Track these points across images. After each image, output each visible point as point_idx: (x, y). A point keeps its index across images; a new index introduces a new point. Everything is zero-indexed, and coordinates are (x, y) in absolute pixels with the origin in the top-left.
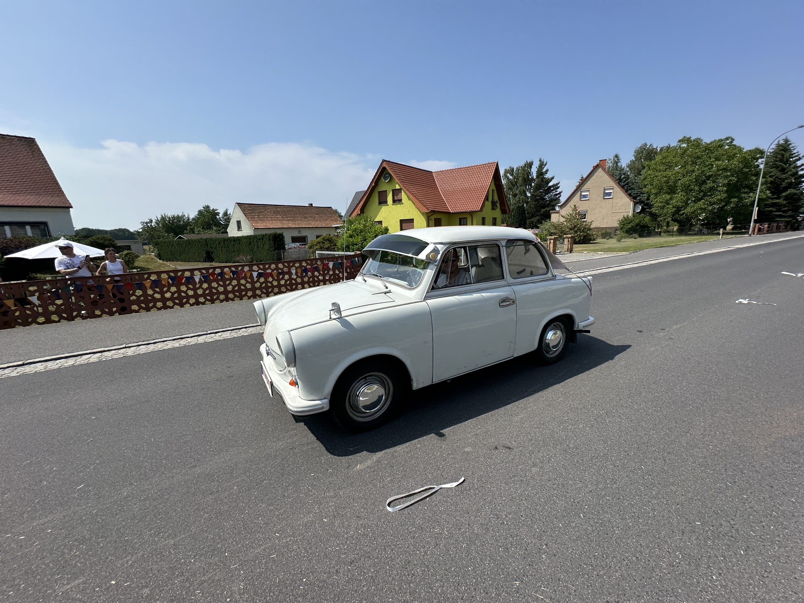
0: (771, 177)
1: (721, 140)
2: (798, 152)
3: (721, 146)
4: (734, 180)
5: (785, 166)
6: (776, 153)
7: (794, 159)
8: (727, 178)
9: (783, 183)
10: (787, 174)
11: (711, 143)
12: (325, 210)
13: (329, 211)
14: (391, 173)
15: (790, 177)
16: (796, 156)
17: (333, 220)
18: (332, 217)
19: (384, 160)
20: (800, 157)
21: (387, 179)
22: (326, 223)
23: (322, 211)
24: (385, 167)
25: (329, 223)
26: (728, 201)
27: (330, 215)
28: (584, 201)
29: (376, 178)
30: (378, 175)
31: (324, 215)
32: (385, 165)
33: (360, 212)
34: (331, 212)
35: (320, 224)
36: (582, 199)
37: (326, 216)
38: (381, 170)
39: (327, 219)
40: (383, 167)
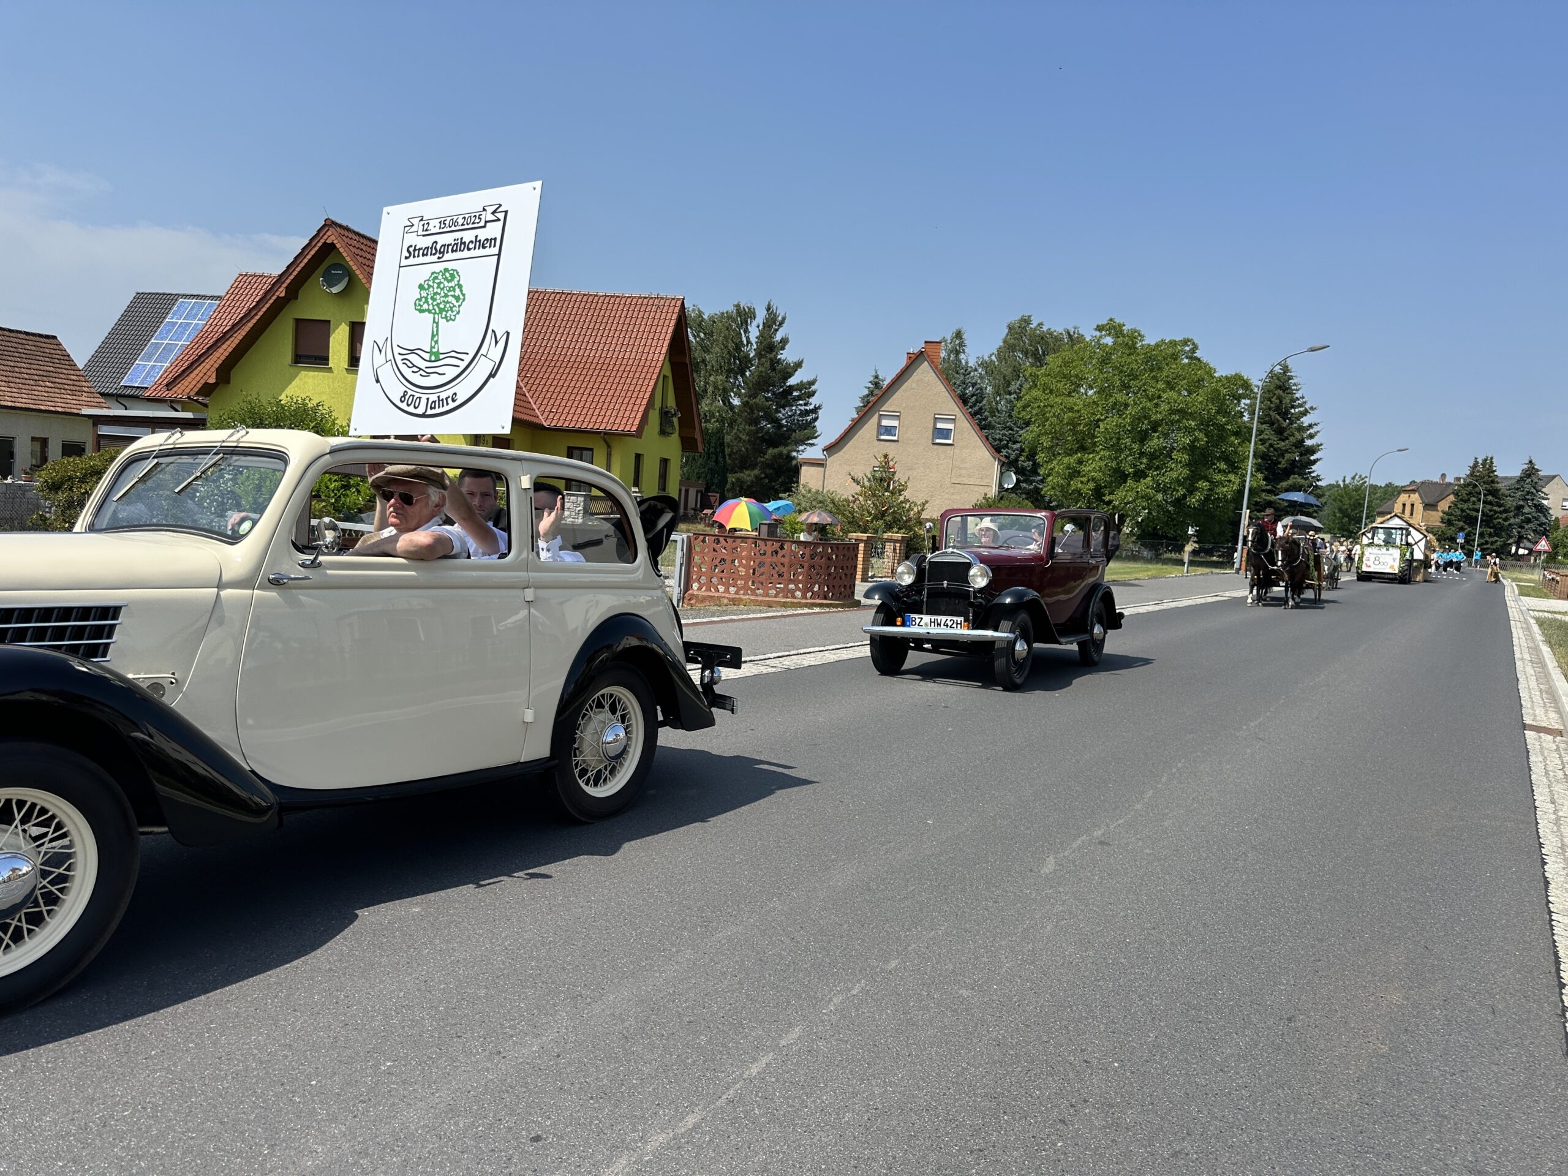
1: (1173, 343)
2: (1303, 398)
3: (1175, 357)
4: (1202, 440)
5: (1284, 424)
7: (1297, 410)
8: (1189, 432)
9: (1281, 459)
10: (1287, 442)
11: (1157, 345)
12: (30, 343)
13: (48, 351)
14: (354, 268)
15: (1293, 448)
16: (1300, 406)
17: (61, 386)
18: (56, 375)
19: (333, 222)
20: (1306, 409)
21: (335, 285)
22: (36, 393)
23: (16, 345)
24: (333, 245)
25: (46, 394)
26: (1192, 485)
27: (51, 365)
28: (888, 444)
29: (295, 273)
30: (302, 265)
31: (26, 361)
32: (333, 237)
33: (214, 376)
34: (54, 356)
35: (9, 394)
36: (883, 437)
37: (33, 366)
38: (317, 252)
39: (36, 378)
40: (325, 243)
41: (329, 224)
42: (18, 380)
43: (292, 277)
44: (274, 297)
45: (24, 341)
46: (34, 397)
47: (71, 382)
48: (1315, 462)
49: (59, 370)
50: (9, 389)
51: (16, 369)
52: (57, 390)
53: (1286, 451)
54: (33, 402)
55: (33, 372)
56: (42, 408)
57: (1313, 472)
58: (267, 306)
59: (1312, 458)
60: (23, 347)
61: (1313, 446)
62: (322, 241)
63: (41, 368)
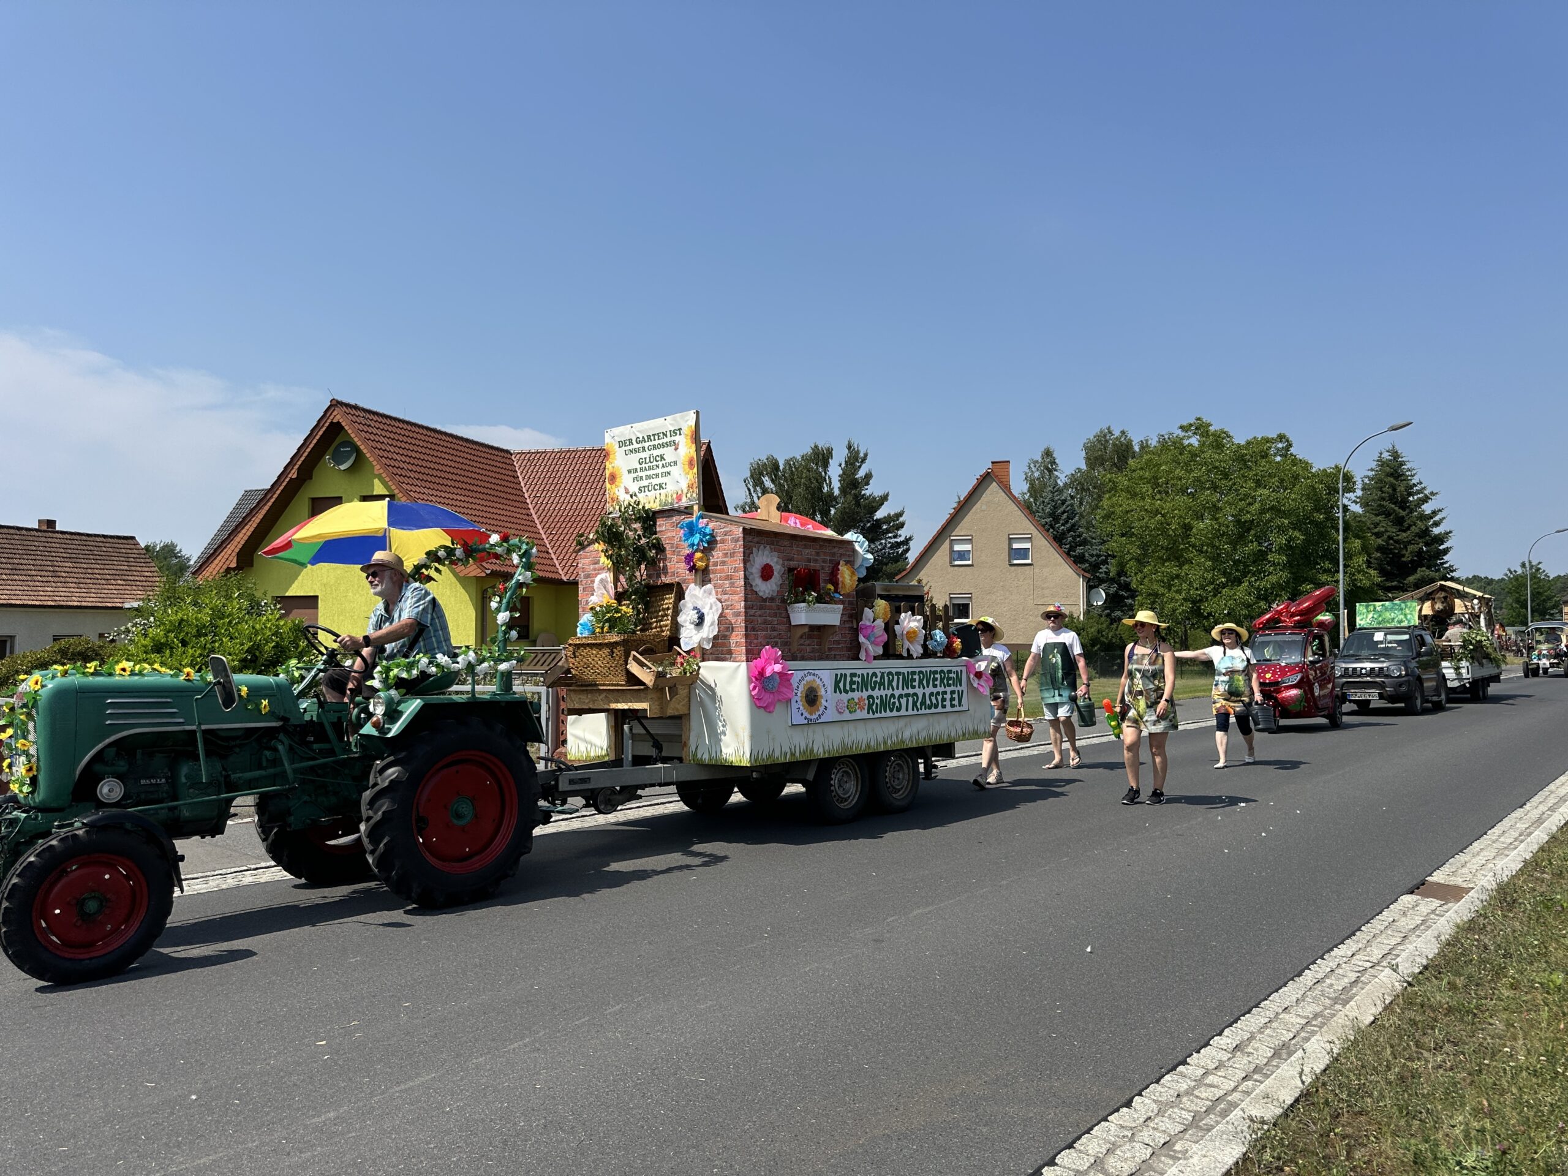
0: (1378, 535)
1: (1266, 441)
2: (1421, 483)
3: (1264, 455)
4: (1298, 539)
5: (1403, 513)
6: (1381, 481)
7: (1416, 497)
8: (1283, 532)
9: (1404, 552)
10: (1409, 532)
11: (1248, 444)
12: (107, 545)
13: (124, 551)
14: (359, 443)
15: (1416, 539)
16: (1418, 492)
17: (133, 583)
18: (130, 573)
19: (338, 402)
20: (1426, 495)
21: (345, 462)
22: (106, 591)
23: (92, 548)
24: (338, 423)
25: (115, 592)
26: (1295, 589)
27: (126, 563)
28: (962, 569)
29: (306, 454)
30: (312, 446)
31: (100, 562)
32: (338, 417)
33: (235, 560)
34: (130, 555)
35: (77, 595)
36: (957, 563)
37: (107, 567)
38: (325, 432)
39: (108, 577)
40: (332, 423)
41: (335, 404)
42: (89, 581)
43: (302, 459)
44: (287, 480)
45: (101, 544)
46: (104, 596)
47: (144, 579)
48: (1446, 551)
49: (133, 568)
50: (78, 590)
51: (89, 571)
52: (128, 587)
53: (1410, 543)
54: (100, 600)
55: (107, 572)
56: (109, 605)
57: (1447, 562)
58: (281, 488)
59: (1441, 547)
60: (99, 549)
61: (1440, 534)
62: (329, 421)
63: (115, 567)
